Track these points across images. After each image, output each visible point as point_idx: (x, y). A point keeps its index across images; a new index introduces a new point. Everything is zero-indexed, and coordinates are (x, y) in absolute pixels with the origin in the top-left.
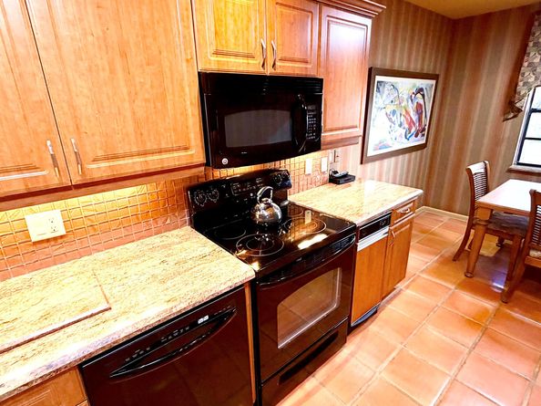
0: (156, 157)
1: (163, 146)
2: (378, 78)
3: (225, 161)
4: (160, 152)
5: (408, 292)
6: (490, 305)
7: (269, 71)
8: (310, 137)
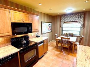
0: (3, 34)
1: (4, 32)
2: (43, 23)
3: (15, 34)
4: (4, 33)
5: (49, 52)
6: (59, 53)
7: (23, 22)
8: (30, 31)
